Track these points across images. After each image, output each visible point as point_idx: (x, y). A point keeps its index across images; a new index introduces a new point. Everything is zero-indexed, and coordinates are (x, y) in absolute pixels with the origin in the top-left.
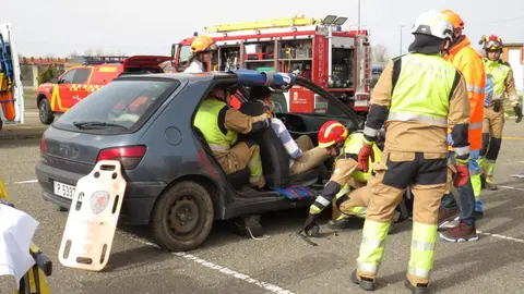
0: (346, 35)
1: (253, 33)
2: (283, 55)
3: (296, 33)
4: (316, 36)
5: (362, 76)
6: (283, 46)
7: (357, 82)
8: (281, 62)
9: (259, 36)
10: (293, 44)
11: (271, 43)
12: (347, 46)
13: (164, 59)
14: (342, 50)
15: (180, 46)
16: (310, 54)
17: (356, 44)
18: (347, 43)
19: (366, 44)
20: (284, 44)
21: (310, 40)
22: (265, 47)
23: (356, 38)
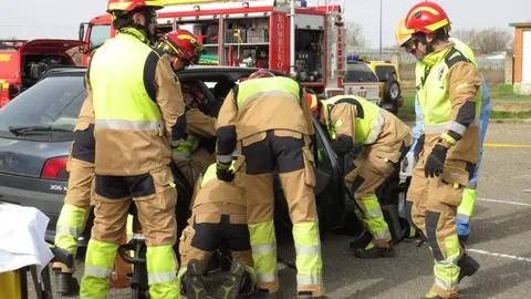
0: (312, 11)
1: (190, 8)
2: (229, 38)
3: (247, 9)
4: (274, 14)
5: (334, 67)
6: (230, 27)
7: (327, 73)
8: (227, 48)
9: (199, 12)
10: (244, 23)
11: (215, 23)
12: (314, 27)
13: (72, 44)
14: (309, 31)
15: (91, 25)
16: (267, 37)
17: (326, 23)
18: (315, 23)
19: (339, 24)
20: (231, 23)
21: (266, 19)
22: (206, 27)
23: (325, 16)
